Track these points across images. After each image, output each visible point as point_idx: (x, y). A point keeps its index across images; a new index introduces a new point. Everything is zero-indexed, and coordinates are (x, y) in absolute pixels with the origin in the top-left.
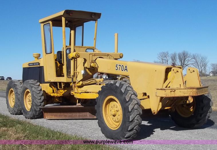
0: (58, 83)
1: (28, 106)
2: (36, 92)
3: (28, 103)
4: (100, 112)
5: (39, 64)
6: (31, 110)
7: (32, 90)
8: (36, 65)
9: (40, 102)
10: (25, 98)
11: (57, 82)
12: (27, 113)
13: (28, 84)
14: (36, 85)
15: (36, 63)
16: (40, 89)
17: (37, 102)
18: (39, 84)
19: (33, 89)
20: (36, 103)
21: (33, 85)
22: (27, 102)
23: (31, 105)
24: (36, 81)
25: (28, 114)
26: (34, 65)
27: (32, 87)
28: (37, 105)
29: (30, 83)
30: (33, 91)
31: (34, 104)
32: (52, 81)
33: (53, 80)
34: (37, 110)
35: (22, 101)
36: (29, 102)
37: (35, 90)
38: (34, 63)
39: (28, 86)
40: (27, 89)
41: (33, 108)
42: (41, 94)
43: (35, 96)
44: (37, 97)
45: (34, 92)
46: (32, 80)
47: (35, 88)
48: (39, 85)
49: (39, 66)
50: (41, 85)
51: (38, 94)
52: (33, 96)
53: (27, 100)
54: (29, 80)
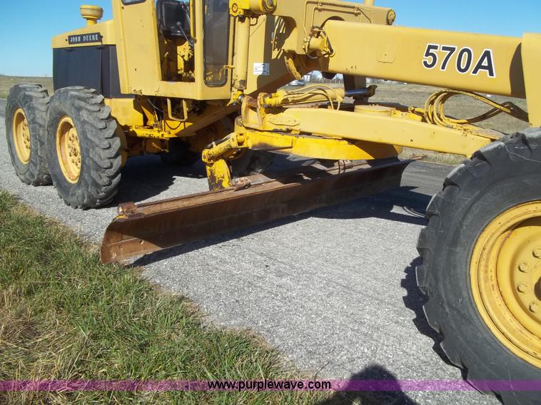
0: (169, 101)
1: (71, 169)
2: (92, 126)
3: (69, 159)
4: (455, 267)
5: (100, 38)
6: (83, 184)
7: (79, 120)
8: (89, 42)
9: (109, 158)
10: (60, 143)
11: (166, 98)
12: (68, 192)
13: (66, 99)
14: (94, 101)
15: (92, 34)
16: (105, 115)
17: (100, 156)
18: (103, 100)
19: (84, 115)
20: (96, 159)
21: (83, 104)
22: (68, 155)
23: (80, 165)
24: (93, 90)
25: (72, 195)
26: (86, 42)
27: (79, 109)
28: (99, 168)
29: (72, 95)
30: (84, 122)
31: (91, 162)
32: (146, 93)
33: (148, 92)
34: (100, 182)
35: (51, 154)
36: (73, 157)
37: (90, 119)
38: (85, 35)
39: (66, 107)
40: (63, 115)
41: (86, 178)
42: (111, 132)
43: (93, 139)
44: (97, 141)
45: (86, 126)
46: (78, 88)
47: (89, 110)
48: (102, 103)
49: (99, 44)
50: (107, 101)
51: (99, 132)
52: (83, 137)
53: (68, 151)
54: (69, 88)
